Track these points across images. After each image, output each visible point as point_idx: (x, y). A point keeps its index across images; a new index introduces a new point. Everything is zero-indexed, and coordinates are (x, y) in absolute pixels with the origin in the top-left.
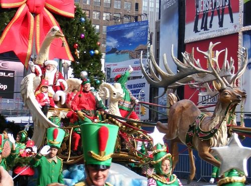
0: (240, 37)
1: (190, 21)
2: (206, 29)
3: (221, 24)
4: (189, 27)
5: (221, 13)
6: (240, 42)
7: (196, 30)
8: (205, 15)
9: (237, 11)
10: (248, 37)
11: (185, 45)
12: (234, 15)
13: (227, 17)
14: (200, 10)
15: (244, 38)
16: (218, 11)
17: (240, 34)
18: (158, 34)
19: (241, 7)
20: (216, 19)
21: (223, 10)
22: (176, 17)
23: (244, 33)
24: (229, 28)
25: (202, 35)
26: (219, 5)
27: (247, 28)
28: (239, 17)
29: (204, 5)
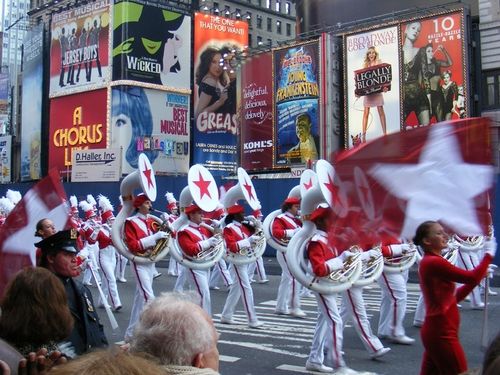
0: (109, 93)
1: (55, 74)
2: (72, 83)
3: (88, 78)
4: (54, 81)
5: (88, 66)
6: (109, 97)
7: (62, 84)
8: (72, 68)
9: (106, 64)
10: (117, 92)
11: (49, 100)
13: (95, 71)
16: (86, 64)
17: (109, 89)
18: (20, 87)
19: (110, 61)
21: (91, 63)
22: (40, 70)
23: (113, 88)
24: (97, 82)
25: (69, 90)
26: (87, 57)
27: (116, 83)
28: (107, 71)
29: (71, 57)
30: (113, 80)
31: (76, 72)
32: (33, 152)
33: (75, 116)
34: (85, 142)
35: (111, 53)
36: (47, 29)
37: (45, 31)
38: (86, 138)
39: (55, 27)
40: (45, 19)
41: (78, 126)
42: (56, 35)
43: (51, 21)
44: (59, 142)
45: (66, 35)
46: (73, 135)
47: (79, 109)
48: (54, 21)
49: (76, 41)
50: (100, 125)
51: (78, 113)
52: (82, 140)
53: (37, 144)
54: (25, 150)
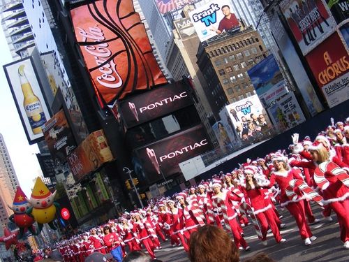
0: (339, 34)
1: (300, 39)
2: (313, 39)
3: (322, 31)
4: (302, 44)
5: (318, 24)
6: (341, 36)
7: (307, 44)
8: (308, 30)
9: (328, 17)
10: (344, 30)
11: (305, 57)
12: (327, 20)
13: (323, 24)
14: (303, 29)
15: (342, 32)
16: (315, 23)
17: (338, 31)
18: (283, 59)
19: (330, 13)
20: (317, 29)
21: (318, 21)
22: (290, 42)
23: (340, 29)
24: (328, 31)
25: (314, 45)
26: (314, 19)
27: (341, 24)
28: (331, 20)
29: (304, 24)
30: (338, 24)
31: (312, 31)
32: (311, 95)
33: (326, 59)
34: (340, 72)
35: (327, 8)
36: (280, 14)
37: (280, 16)
38: (340, 70)
39: (284, 11)
40: (276, 9)
41: (331, 65)
42: (287, 15)
43: (280, 8)
44: (323, 81)
45: (294, 12)
46: (331, 72)
47: (326, 53)
48: (282, 7)
49: (302, 12)
50: (344, 57)
51: (327, 57)
52: (338, 72)
53: (311, 89)
54: (306, 96)
